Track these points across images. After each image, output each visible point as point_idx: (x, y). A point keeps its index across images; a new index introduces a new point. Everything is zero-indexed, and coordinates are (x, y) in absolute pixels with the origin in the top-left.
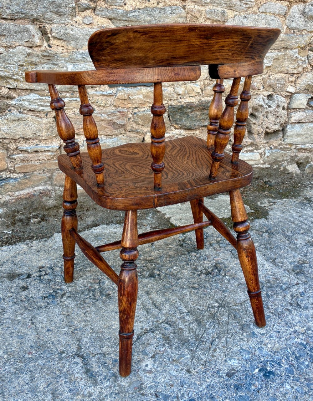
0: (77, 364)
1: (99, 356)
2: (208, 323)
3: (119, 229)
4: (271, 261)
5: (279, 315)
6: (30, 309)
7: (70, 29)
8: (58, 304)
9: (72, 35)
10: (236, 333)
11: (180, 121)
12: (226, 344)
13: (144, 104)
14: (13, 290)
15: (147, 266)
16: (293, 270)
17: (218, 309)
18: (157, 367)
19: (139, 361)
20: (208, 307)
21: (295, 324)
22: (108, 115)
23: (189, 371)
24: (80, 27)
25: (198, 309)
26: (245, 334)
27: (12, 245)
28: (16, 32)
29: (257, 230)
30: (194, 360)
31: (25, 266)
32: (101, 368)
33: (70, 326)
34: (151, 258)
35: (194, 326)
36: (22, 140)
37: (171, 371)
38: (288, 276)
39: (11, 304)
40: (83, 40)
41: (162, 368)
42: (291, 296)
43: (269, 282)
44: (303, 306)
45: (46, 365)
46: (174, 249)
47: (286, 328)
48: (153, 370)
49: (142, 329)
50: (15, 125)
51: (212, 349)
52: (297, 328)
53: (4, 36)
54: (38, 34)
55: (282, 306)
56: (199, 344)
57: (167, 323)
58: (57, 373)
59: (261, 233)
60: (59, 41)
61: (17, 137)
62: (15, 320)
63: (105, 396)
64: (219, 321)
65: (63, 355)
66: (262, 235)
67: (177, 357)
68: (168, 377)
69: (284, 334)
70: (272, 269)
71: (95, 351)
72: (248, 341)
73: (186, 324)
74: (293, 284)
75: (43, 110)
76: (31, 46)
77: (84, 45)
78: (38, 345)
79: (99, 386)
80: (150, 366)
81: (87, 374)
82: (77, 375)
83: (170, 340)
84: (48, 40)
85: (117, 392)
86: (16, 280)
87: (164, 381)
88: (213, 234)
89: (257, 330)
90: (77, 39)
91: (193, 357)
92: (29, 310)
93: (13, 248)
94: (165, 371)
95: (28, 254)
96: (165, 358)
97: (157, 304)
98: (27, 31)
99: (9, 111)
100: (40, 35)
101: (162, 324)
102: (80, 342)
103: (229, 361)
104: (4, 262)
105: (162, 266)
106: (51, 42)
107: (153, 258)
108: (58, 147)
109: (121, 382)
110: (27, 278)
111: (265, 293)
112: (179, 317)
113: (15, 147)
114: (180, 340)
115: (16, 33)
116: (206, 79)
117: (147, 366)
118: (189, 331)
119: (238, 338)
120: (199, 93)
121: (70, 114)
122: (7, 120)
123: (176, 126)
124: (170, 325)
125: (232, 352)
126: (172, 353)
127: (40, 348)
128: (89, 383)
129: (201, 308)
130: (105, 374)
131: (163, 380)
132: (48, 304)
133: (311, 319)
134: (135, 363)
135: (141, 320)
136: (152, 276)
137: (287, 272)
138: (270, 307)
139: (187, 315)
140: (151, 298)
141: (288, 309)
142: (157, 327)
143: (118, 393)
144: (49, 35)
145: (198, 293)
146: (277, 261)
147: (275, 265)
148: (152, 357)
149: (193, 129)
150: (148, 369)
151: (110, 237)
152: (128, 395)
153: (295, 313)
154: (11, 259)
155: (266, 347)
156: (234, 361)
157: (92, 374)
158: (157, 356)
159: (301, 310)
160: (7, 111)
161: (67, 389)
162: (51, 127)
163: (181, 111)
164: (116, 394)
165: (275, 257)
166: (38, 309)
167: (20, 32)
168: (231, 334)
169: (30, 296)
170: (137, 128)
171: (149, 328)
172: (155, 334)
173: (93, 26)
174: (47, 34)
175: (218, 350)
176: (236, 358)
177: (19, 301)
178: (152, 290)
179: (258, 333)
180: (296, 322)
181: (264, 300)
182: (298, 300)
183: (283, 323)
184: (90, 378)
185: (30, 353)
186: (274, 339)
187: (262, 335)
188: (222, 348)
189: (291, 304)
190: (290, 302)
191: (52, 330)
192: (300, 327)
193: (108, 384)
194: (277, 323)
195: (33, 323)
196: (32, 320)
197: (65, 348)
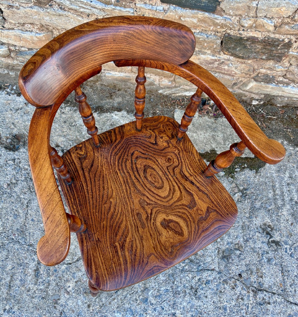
0: (34, 260)
5: (176, 293)
10: (137, 292)
11: (233, 50)
12: (124, 298)
13: (196, 27)
16: (223, 252)
18: (74, 292)
19: (68, 281)
21: (179, 308)
23: (89, 306)
30: (97, 300)
32: (44, 273)
37: (79, 301)
38: (214, 258)
39: (23, 178)
41: (76, 295)
42: (199, 279)
44: (199, 294)
45: (19, 251)
47: (170, 309)
48: (71, 293)
51: (113, 297)
52: (178, 312)
55: (184, 286)
58: (21, 261)
63: (36, 297)
65: (31, 248)
68: (75, 304)
72: (138, 305)
74: (210, 268)
78: (22, 230)
79: (36, 286)
80: (70, 288)
81: (35, 273)
82: (30, 270)
85: (44, 296)
87: (71, 306)
89: (151, 298)
91: (98, 296)
92: (31, 191)
94: (76, 298)
96: (82, 287)
103: (116, 313)
109: (50, 290)
116: (288, 17)
117: (69, 287)
119: (134, 298)
125: (123, 307)
127: (21, 233)
128: (33, 280)
130: (44, 279)
131: (71, 304)
133: (193, 310)
134: (64, 280)
137: (216, 252)
138: (175, 283)
141: (185, 291)
143: (44, 298)
148: (76, 282)
149: (245, 59)
150: (68, 290)
152: (47, 303)
155: (145, 315)
156: (119, 315)
157: (38, 273)
158: (79, 283)
159: (193, 297)
161: (20, 278)
164: (42, 298)
168: (133, 292)
175: (116, 301)
176: (122, 313)
177: (29, 177)
179: (150, 301)
180: (181, 307)
181: (177, 273)
182: (200, 287)
183: (172, 302)
184: (36, 276)
185: (14, 235)
186: (156, 313)
187: (151, 304)
188: (119, 300)
189: (192, 288)
190: (193, 285)
191: (34, 221)
192: (180, 313)
193: (42, 287)
194: (168, 300)
195: (27, 206)
196: (28, 204)
197: (34, 242)
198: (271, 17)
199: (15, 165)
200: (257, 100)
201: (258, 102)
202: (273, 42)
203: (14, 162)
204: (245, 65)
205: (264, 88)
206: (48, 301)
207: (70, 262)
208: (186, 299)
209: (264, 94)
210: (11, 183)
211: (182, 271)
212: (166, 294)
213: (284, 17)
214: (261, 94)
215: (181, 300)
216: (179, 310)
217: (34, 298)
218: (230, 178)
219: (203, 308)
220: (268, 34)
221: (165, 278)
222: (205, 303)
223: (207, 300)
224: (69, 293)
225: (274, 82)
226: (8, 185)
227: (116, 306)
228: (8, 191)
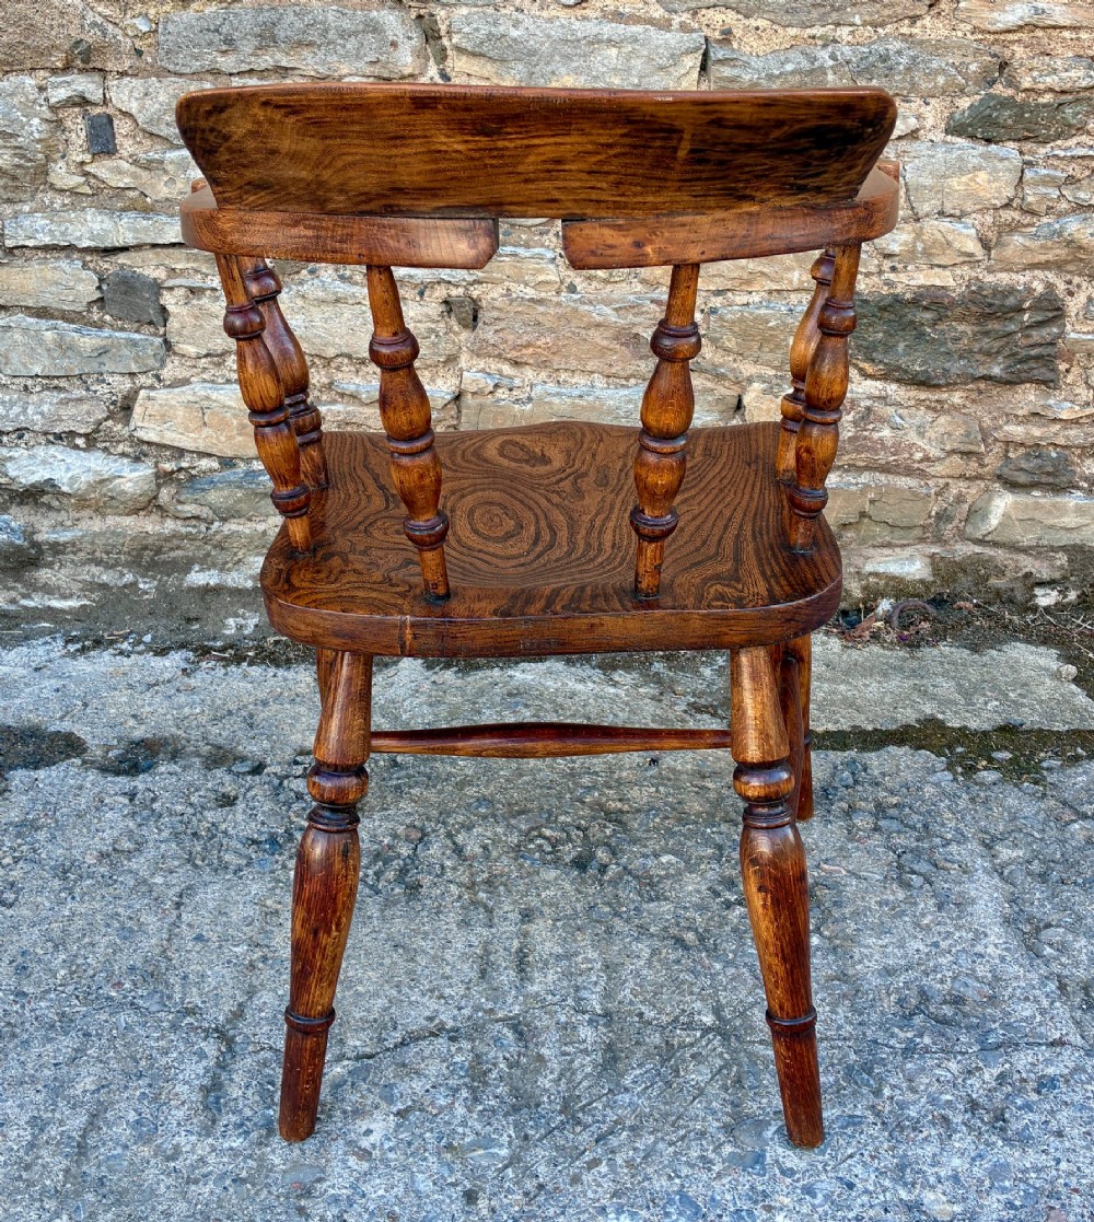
0: (202, 1055)
1: (268, 1055)
2: (638, 1072)
3: (590, 685)
4: (1027, 928)
5: (898, 1127)
6: (199, 862)
7: (510, 23)
8: (273, 872)
9: (515, 40)
10: (703, 1134)
11: (886, 352)
12: (644, 1158)
13: (748, 282)
14: (194, 799)
15: (584, 830)
16: (1087, 988)
17: (702, 1037)
18: (391, 1149)
19: (358, 1112)
20: (676, 1020)
21: (932, 1180)
22: (616, 310)
23: (470, 1197)
24: (545, 14)
25: (641, 1015)
26: (728, 1149)
27: (278, 666)
28: (344, 34)
29: (1065, 803)
30: (510, 1171)
31: (269, 738)
32: (249, 1093)
33: (258, 945)
34: (619, 805)
35: (586, 1065)
36: (346, 361)
37: (420, 1177)
38: (1045, 1003)
39: (165, 834)
40: (552, 56)
41: (402, 1158)
42: (1002, 1078)
43: (958, 1001)
44: (1015, 1126)
45: (133, 1031)
46: (712, 795)
47: (887, 1183)
48: (376, 1153)
49: (430, 1019)
50: (327, 315)
51: (588, 1157)
52: (929, 1197)
53: (310, 44)
54: (410, 38)
55: (933, 1101)
56: (561, 1127)
57: (515, 1028)
58: (143, 1063)
59: (1068, 815)
60: (475, 61)
61: (331, 352)
62: (145, 881)
63: (205, 1176)
64: (678, 1076)
65: (189, 1020)
66: (1067, 824)
67: (467, 1140)
68: (399, 1190)
69: (865, 1198)
70: (1003, 959)
71: (269, 1039)
72: (719, 1176)
73: (569, 1049)
74: (1041, 1036)
75: (411, 277)
76: (386, 75)
77: (553, 73)
78: (151, 969)
79: (210, 1140)
80: (373, 1138)
81: (205, 1097)
82: (179, 1088)
83: (486, 1084)
84: (442, 56)
85: (244, 1174)
86: (219, 773)
87: (383, 1197)
88: (883, 774)
89: (780, 1150)
90: (532, 53)
91: (513, 1161)
92: (196, 866)
93: (275, 676)
94: (405, 1168)
95: (302, 703)
96: (431, 1130)
97: (530, 959)
98: (375, 30)
99: (312, 272)
100: (417, 40)
101: (498, 1026)
102: (250, 998)
103: (612, 1216)
104: (230, 713)
105: (634, 842)
106: (449, 62)
107: (626, 808)
108: (449, 397)
109: (273, 1151)
110: (249, 773)
111: (910, 1035)
112: (563, 1019)
113: (325, 380)
114: (515, 1092)
115: (342, 37)
116: (1007, 206)
117: (368, 1132)
118: (562, 1075)
119: (694, 1154)
120: (971, 255)
121: (496, 295)
122: (303, 297)
123: (866, 366)
124: (520, 1035)
125: (644, 1190)
126: (464, 1124)
127: (149, 979)
128: (195, 1121)
129: (650, 1014)
130: (248, 1112)
131: (381, 1192)
132: (248, 865)
133: (1007, 1184)
134: (345, 1112)
135: (447, 991)
136: (581, 864)
137: (1052, 986)
138: (887, 1092)
139: (590, 1022)
140: (526, 935)
141: (945, 1119)
142: (476, 1030)
143: (244, 1181)
144: (445, 41)
145: (678, 962)
146: (1046, 935)
147: (1029, 948)
148: (399, 1114)
149: (937, 386)
150: (365, 1143)
151: (548, 706)
152: (262, 1197)
153: (962, 1141)
154: (251, 707)
155: (765, 1216)
157: (218, 1098)
158: (415, 1116)
159: (994, 1138)
160: (304, 272)
161: (132, 1116)
162: (432, 331)
163: (892, 317)
164: (235, 1180)
165: (1054, 918)
166: (216, 870)
167: (355, 33)
168: (682, 1132)
169: (223, 827)
170: (718, 359)
171: (450, 1024)
172: (453, 1049)
173: (588, 12)
174: (440, 38)
175: (603, 1168)
176: (644, 1213)
177: (189, 831)
178: (546, 910)
179: (777, 1161)
180: (942, 1174)
181: (883, 1059)
182: (1013, 1102)
183: (889, 1161)
184: (206, 1108)
185: (119, 984)
186: (817, 1202)
187: (783, 1172)
188: (621, 1167)
189: (973, 1106)
190: (974, 1096)
191: (208, 941)
192: (944, 1199)
193: (237, 1143)
194: (866, 1153)
195: (178, 905)
196: (181, 896)
197: (203, 1002)
198: (958, 213)
199: (135, 805)
200: (1051, 583)
201: (1055, 593)
202: (998, 296)
203: (131, 800)
204: (949, 418)
205: (1050, 512)
206: (265, 1191)
207: (368, 1050)
208: (957, 1145)
209: (1063, 548)
210: (115, 849)
211: (909, 1050)
212: (849, 1131)
213: (996, 209)
214: (1053, 549)
215: (930, 1150)
216: (933, 1187)
217: (196, 1182)
218: (1026, 784)
219: (1059, 1177)
220: (974, 274)
221: (831, 1079)
222: (1058, 1155)
223: (1067, 1144)
224: (370, 1154)
225: (1078, 488)
226: (103, 855)
227: (607, 1185)
228: (102, 870)
